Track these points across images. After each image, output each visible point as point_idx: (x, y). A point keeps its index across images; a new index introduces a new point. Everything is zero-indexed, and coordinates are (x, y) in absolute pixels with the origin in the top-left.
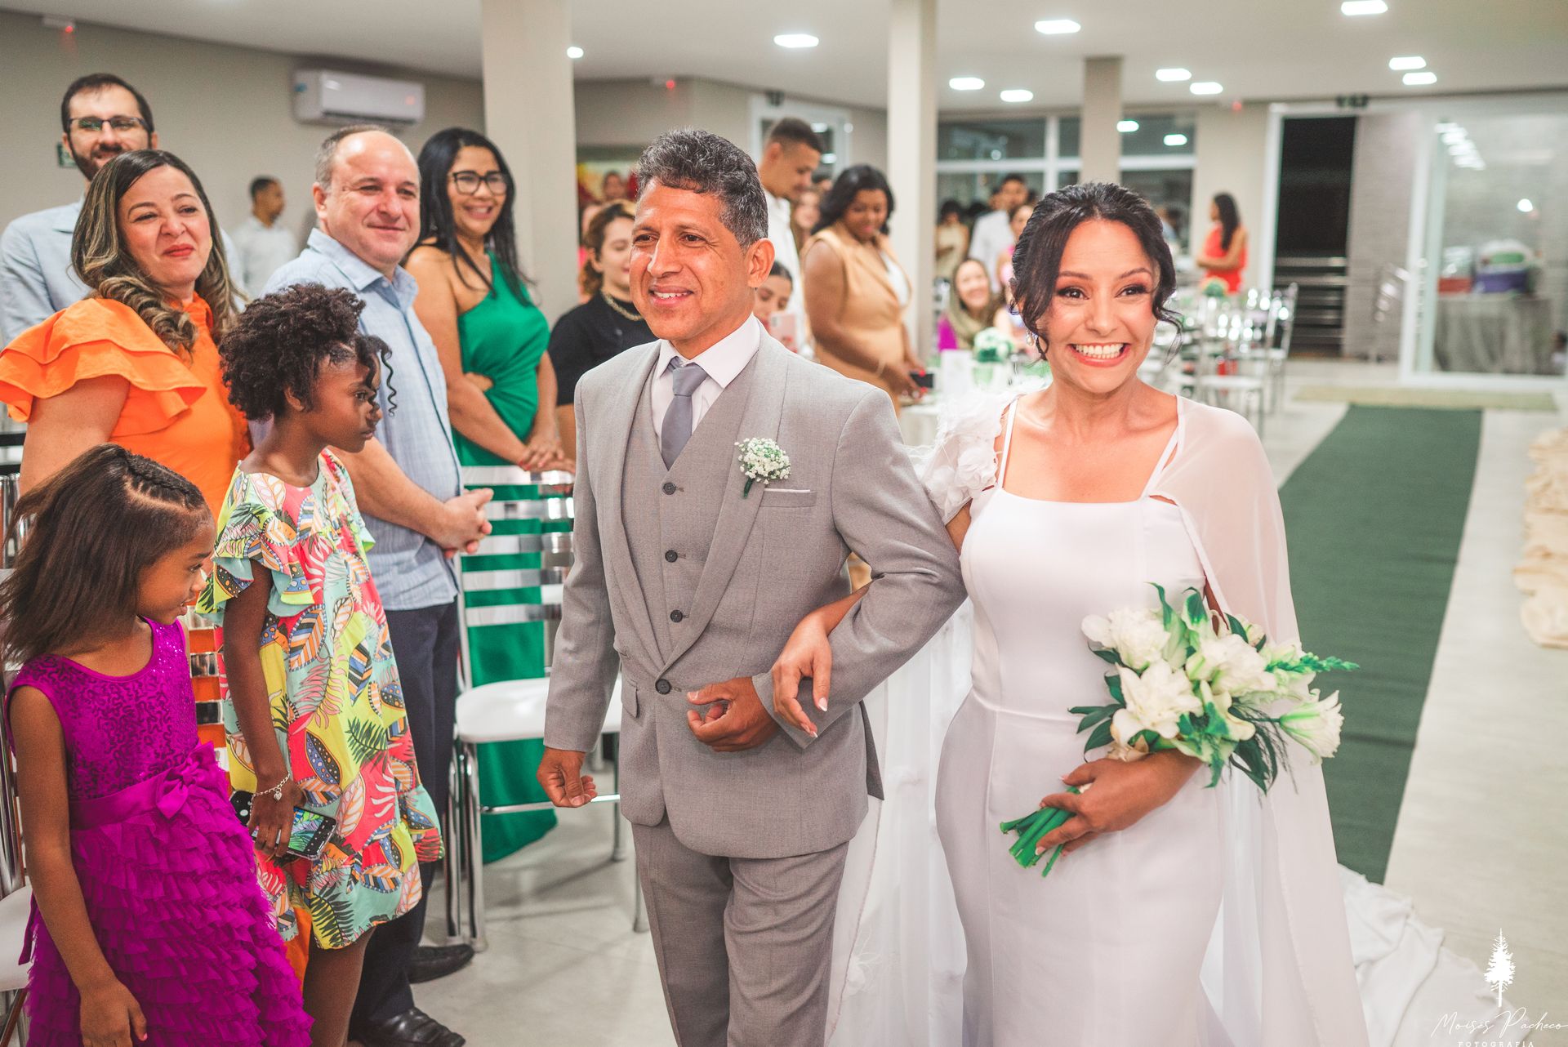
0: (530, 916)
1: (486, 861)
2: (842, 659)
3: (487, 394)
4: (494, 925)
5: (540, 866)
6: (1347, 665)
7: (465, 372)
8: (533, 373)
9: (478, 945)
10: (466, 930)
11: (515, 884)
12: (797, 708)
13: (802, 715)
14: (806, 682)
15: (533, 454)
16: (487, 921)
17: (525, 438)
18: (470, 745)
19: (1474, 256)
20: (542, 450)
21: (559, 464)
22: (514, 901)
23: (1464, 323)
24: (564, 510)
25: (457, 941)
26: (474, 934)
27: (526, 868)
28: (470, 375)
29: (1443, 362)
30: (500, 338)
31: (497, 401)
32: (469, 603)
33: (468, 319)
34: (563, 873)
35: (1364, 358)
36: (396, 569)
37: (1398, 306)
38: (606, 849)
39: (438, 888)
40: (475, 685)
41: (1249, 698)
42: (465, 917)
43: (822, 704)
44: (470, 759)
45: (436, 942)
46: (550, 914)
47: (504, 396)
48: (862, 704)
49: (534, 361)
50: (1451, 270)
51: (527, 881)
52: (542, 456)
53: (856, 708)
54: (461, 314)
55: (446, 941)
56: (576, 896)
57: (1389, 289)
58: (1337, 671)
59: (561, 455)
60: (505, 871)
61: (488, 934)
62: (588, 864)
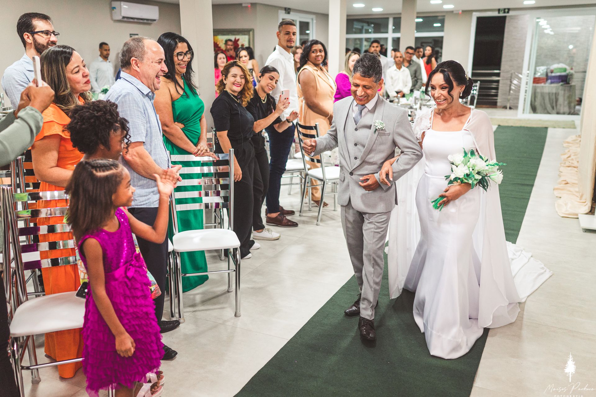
0: (199, 311)
1: (183, 292)
2: (394, 171)
3: (182, 129)
4: (187, 313)
5: (203, 293)
6: (504, 164)
7: (174, 122)
8: (199, 122)
9: (181, 321)
10: (177, 315)
11: (194, 299)
12: (386, 180)
13: (387, 182)
14: (387, 175)
15: (199, 150)
16: (184, 312)
17: (196, 145)
18: (178, 253)
19: (547, 69)
20: (202, 149)
21: (208, 154)
22: (194, 306)
23: (542, 95)
24: (210, 170)
25: (174, 319)
26: (180, 317)
27: (198, 294)
28: (176, 123)
29: (534, 109)
30: (187, 110)
31: (186, 132)
32: (177, 203)
33: (176, 103)
34: (211, 296)
35: (505, 107)
36: (152, 194)
37: (518, 87)
38: (225, 288)
39: (168, 300)
40: (179, 232)
41: (482, 172)
42: (177, 311)
43: (391, 179)
44: (178, 257)
45: (167, 319)
46: (206, 310)
47: (189, 131)
48: (395, 183)
49: (200, 117)
50: (538, 75)
51: (198, 298)
52: (202, 151)
53: (394, 183)
54: (173, 101)
55: (171, 319)
56: (215, 304)
57: (515, 82)
58: (502, 166)
59: (209, 150)
60: (191, 295)
61: (185, 317)
62: (219, 293)
